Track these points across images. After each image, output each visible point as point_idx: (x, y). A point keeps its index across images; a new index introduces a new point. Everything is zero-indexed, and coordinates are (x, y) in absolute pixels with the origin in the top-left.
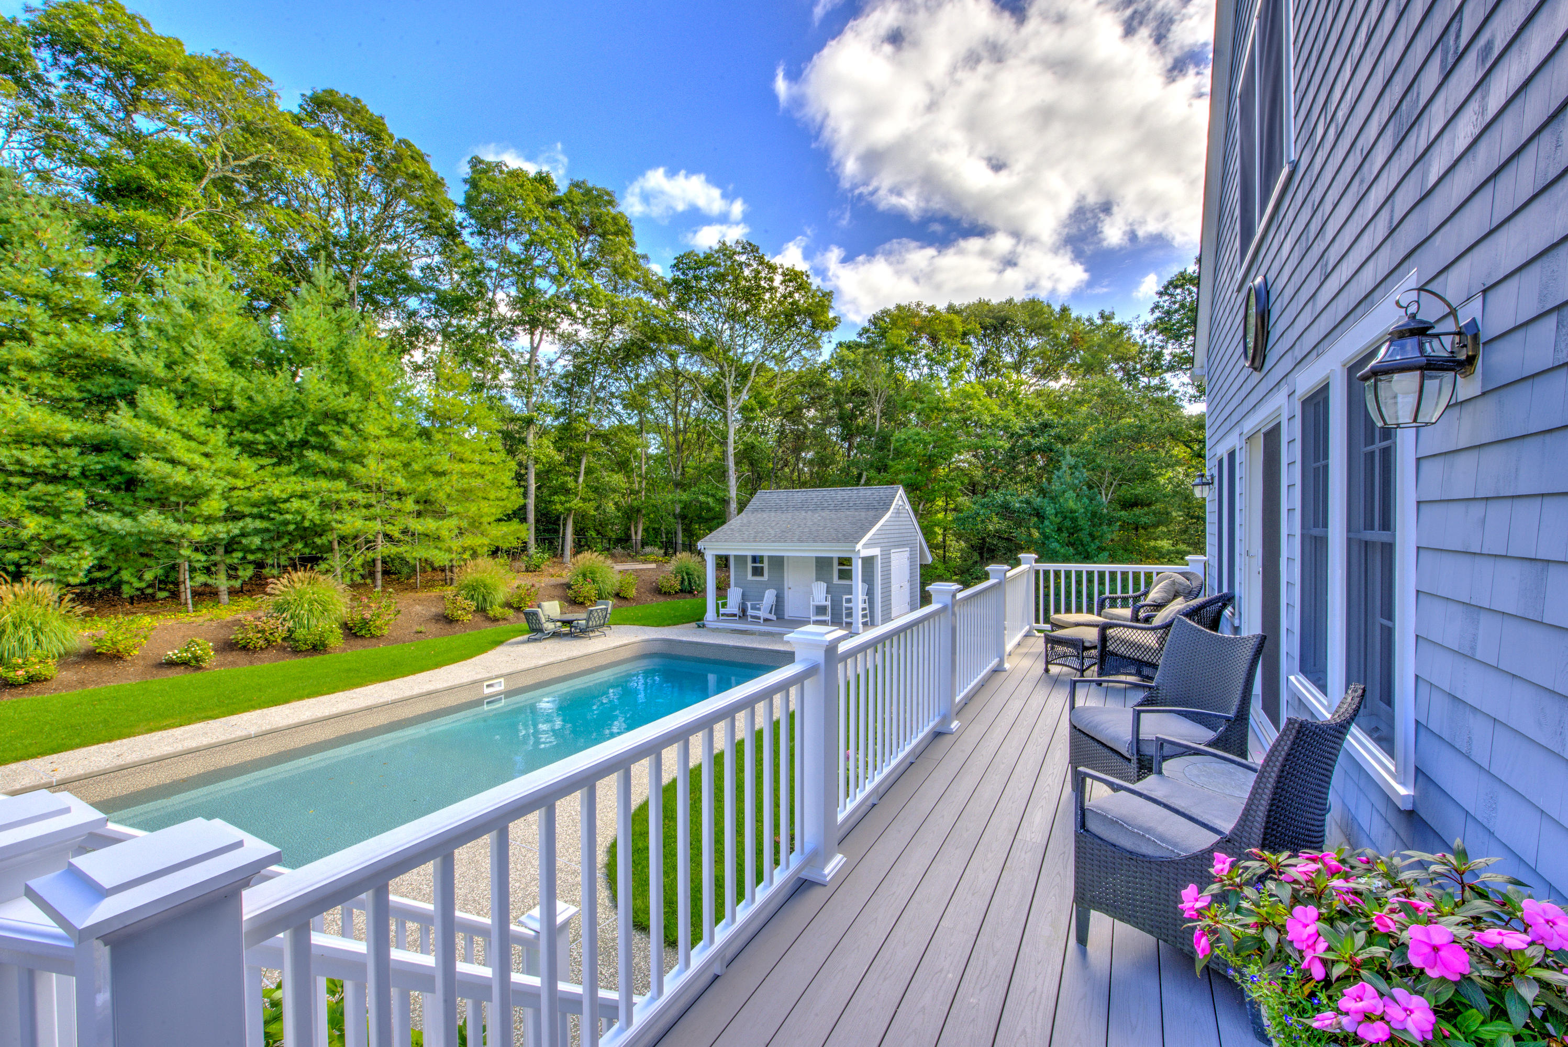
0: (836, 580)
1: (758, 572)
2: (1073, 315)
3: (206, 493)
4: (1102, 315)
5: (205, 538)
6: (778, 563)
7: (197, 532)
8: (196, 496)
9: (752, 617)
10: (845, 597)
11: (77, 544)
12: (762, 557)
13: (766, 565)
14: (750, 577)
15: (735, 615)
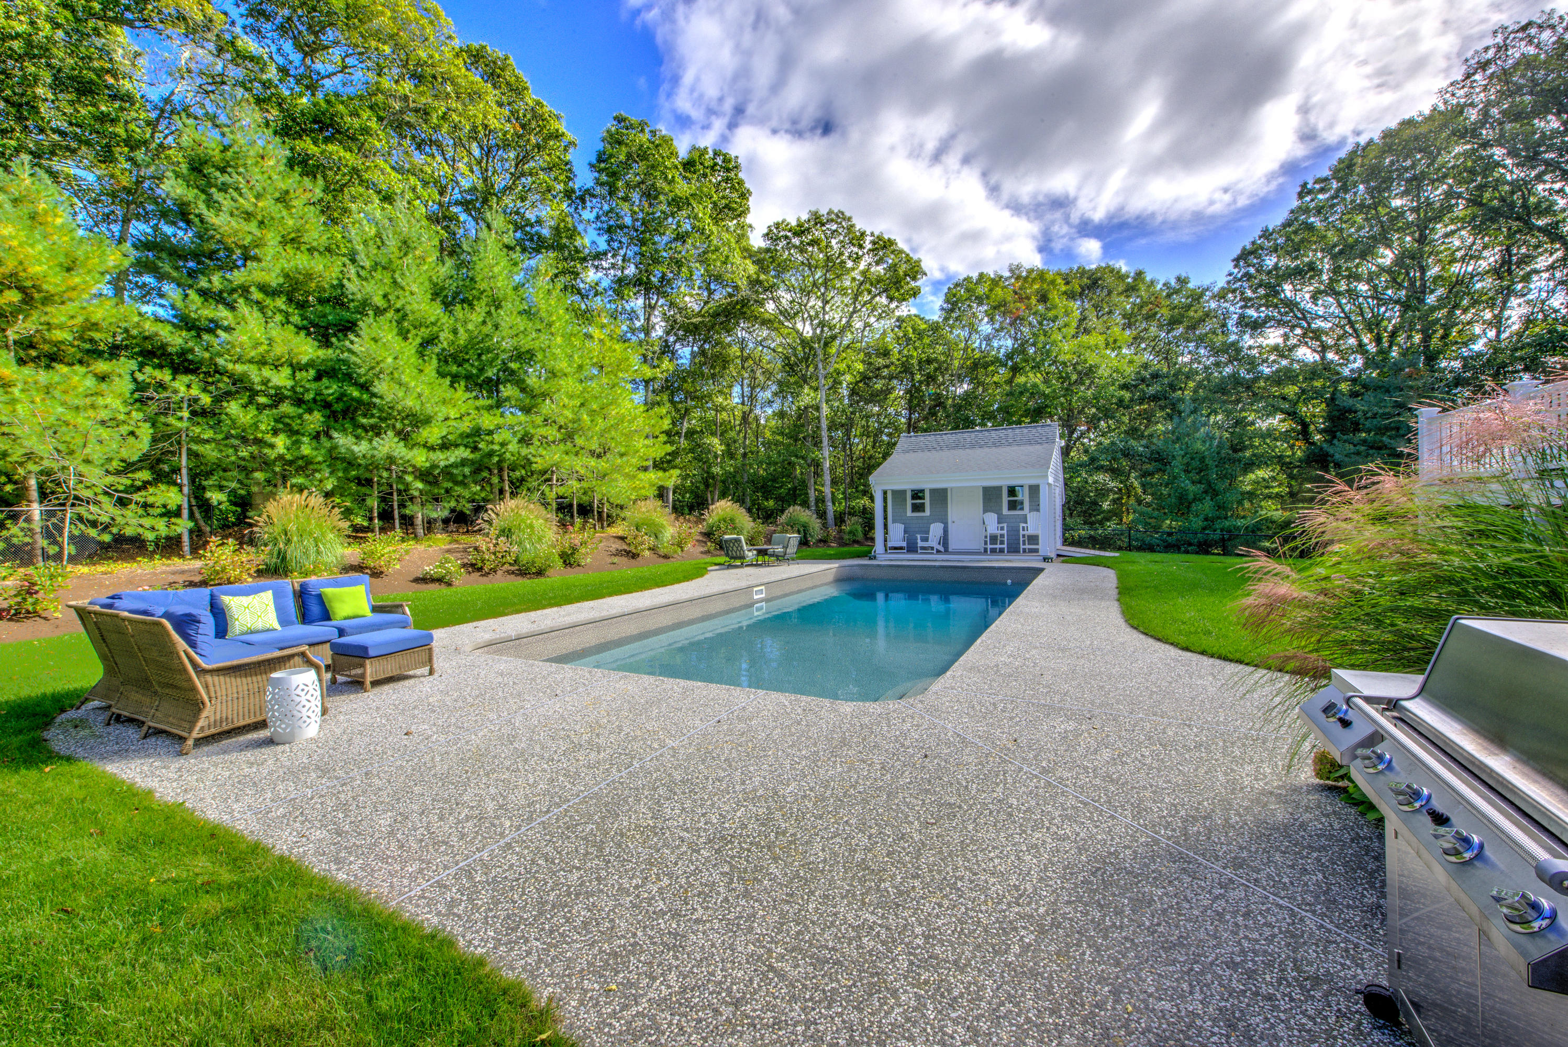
0: (1005, 511)
1: (918, 508)
2: (1148, 279)
3: (427, 421)
4: (1178, 279)
5: (428, 465)
6: (941, 496)
7: (420, 458)
8: (419, 420)
9: (923, 548)
10: (1022, 525)
11: (315, 467)
12: (922, 491)
13: (927, 501)
14: (909, 513)
15: (901, 548)
